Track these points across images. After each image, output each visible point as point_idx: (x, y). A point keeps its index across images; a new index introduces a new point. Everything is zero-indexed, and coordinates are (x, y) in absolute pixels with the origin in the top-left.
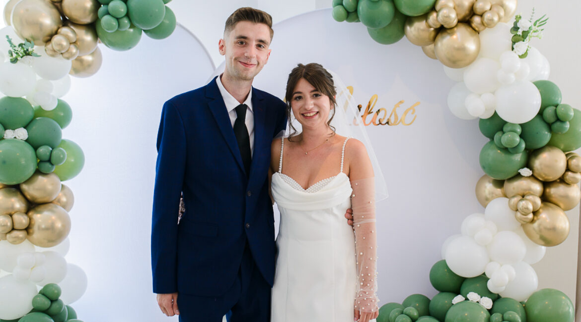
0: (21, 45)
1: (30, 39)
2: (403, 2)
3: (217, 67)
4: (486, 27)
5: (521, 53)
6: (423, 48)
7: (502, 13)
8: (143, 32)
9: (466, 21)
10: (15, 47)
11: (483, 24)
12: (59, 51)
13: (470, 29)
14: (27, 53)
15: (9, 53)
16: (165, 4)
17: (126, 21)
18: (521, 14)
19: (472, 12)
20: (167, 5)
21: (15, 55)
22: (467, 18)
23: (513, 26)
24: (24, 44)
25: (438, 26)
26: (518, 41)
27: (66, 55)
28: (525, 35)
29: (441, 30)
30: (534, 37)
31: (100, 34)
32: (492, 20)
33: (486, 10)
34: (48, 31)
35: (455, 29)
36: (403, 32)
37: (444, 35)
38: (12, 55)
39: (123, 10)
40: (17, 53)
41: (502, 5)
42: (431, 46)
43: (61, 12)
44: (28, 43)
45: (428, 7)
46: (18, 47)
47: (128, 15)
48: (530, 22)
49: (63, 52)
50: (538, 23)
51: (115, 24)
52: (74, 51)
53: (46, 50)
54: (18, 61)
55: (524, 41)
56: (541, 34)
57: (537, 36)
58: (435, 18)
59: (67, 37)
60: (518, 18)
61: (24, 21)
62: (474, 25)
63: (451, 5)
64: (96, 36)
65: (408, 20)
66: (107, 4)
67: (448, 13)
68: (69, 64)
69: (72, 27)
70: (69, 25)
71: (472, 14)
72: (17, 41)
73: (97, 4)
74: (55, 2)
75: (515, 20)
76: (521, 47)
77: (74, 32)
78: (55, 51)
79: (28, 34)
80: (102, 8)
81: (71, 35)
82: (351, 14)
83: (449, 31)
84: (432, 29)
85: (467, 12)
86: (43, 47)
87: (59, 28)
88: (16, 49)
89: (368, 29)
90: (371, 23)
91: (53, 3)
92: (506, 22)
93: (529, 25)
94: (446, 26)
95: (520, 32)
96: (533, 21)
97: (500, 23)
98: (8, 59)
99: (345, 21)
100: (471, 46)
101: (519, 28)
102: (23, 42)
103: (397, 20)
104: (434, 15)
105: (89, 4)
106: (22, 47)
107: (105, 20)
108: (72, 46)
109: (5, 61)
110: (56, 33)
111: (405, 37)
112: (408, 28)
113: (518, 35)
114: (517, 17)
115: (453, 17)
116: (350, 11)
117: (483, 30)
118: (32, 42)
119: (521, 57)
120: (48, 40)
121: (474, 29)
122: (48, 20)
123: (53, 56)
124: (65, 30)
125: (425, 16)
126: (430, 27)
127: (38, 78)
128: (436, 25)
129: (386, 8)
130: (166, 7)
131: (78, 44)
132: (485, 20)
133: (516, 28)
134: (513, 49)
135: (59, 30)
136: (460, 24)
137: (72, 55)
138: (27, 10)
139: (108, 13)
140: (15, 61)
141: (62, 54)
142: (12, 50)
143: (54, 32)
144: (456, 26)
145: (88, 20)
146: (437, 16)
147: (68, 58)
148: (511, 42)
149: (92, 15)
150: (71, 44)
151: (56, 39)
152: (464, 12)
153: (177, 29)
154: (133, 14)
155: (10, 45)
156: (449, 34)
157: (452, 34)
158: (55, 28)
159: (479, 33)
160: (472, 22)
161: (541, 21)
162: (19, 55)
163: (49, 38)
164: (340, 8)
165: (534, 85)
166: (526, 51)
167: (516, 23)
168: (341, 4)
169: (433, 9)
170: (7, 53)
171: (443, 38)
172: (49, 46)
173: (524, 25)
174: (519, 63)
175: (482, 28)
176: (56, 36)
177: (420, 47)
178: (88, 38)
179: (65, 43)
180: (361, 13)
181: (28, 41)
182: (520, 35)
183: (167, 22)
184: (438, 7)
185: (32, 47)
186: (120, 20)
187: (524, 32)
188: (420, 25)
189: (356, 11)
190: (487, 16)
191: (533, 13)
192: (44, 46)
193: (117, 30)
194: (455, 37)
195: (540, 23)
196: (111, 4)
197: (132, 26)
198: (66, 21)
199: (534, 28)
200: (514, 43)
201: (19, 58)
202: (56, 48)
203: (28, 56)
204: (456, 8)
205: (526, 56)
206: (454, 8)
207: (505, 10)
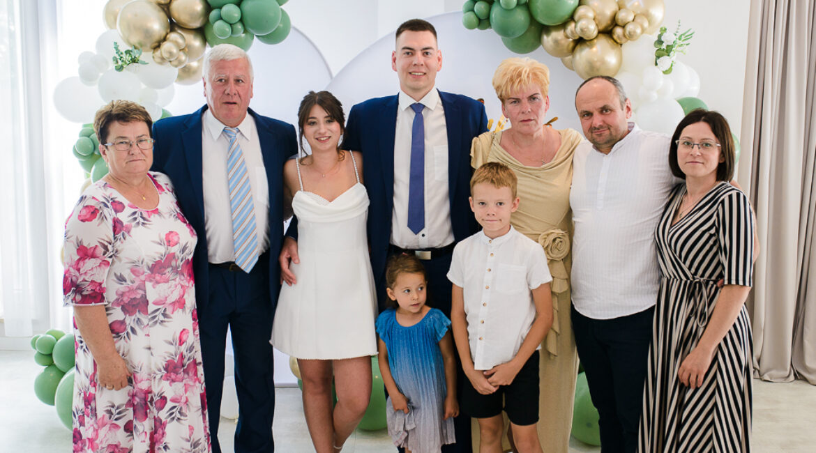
0: (128, 52)
1: (137, 45)
2: (539, 11)
3: (334, 75)
4: (628, 40)
5: (666, 67)
6: (562, 60)
7: (646, 25)
8: (255, 37)
9: (607, 32)
10: (122, 53)
11: (624, 36)
12: (169, 58)
13: (611, 41)
14: (134, 61)
15: (114, 60)
16: (280, 5)
17: (239, 26)
18: (666, 27)
19: (614, 22)
20: (282, 7)
21: (120, 63)
22: (610, 28)
23: (657, 39)
24: (132, 51)
25: (577, 38)
26: (662, 56)
27: (175, 63)
28: (669, 50)
29: (580, 41)
30: (679, 52)
31: (209, 38)
32: (635, 32)
33: (628, 21)
34: (157, 37)
35: (595, 41)
36: (539, 41)
37: (582, 47)
38: (117, 62)
39: (236, 15)
40: (123, 61)
41: (646, 15)
42: (570, 57)
43: (169, 15)
44: (135, 51)
45: (567, 17)
46: (124, 54)
47: (241, 20)
48: (676, 35)
49: (172, 60)
50: (683, 37)
51: (227, 30)
52: (183, 58)
53: (153, 57)
54: (124, 69)
55: (668, 55)
56: (686, 48)
57: (682, 51)
58: (573, 29)
59: (177, 43)
60: (664, 30)
61: (132, 27)
62: (615, 37)
63: (591, 15)
64: (205, 40)
65: (545, 29)
66: (220, 8)
67: (587, 24)
68: (176, 71)
69: (179, 31)
70: (176, 29)
71: (614, 24)
72: (124, 47)
73: (208, 8)
74: (162, 4)
75: (660, 33)
76: (665, 62)
77: (183, 37)
78: (163, 59)
79: (135, 39)
80: (214, 13)
81: (180, 41)
82: (483, 22)
83: (588, 43)
84: (571, 40)
85: (609, 22)
86: (150, 53)
87: (167, 34)
88: (124, 55)
89: (502, 39)
90: (504, 31)
91: (160, 4)
92: (650, 34)
93: (674, 38)
94: (585, 38)
95: (664, 46)
96: (678, 35)
97: (644, 34)
98: (112, 66)
99: (476, 29)
100: (611, 59)
101: (663, 42)
102: (130, 49)
103: (533, 27)
104: (573, 25)
105: (199, 7)
106: (130, 54)
107: (218, 25)
108: (181, 53)
109: (110, 68)
110: (165, 39)
111: (541, 46)
112: (545, 37)
113: (663, 50)
114: (661, 30)
115: (593, 29)
116: (481, 18)
117: (626, 42)
118: (140, 49)
119: (665, 72)
120: (158, 46)
121: (615, 41)
122: (157, 25)
123: (160, 63)
124: (173, 36)
125: (563, 25)
126: (568, 37)
127: (143, 86)
128: (574, 37)
129: (521, 17)
130: (282, 10)
131: (187, 50)
132: (627, 33)
133: (660, 42)
134: (656, 64)
135: (168, 36)
136: (600, 35)
137: (180, 62)
138: (136, 15)
139: (220, 18)
140: (120, 69)
141: (170, 62)
142: (118, 57)
143: (162, 38)
144: (596, 37)
145: (197, 24)
146: (575, 27)
147: (176, 66)
148: (655, 57)
149: (201, 19)
150: (180, 50)
151: (166, 46)
152: (605, 23)
153: (292, 33)
154: (248, 20)
155: (115, 51)
156: (588, 46)
157: (591, 47)
158: (164, 33)
159: (621, 45)
160: (614, 34)
161: (687, 34)
162: (126, 63)
163: (157, 44)
164: (470, 14)
165: (679, 105)
166: (669, 67)
167: (660, 36)
168: (473, 11)
169: (571, 18)
170: (112, 60)
171: (582, 50)
172: (158, 53)
173: (668, 38)
174: (661, 80)
175: (624, 40)
176: (165, 43)
177: (559, 59)
178: (196, 43)
179: (175, 50)
180: (494, 20)
181: (135, 48)
182: (664, 49)
183: (281, 25)
184: (576, 17)
185: (140, 54)
186: (234, 26)
187: (668, 46)
188: (558, 35)
189: (488, 18)
190: (629, 28)
191: (679, 26)
192: (152, 52)
193: (230, 36)
194: (594, 49)
195: (686, 37)
196: (225, 9)
197: (245, 31)
198: (173, 25)
199: (679, 42)
200: (658, 57)
201: (125, 66)
202: (166, 55)
203: (134, 64)
204: (597, 17)
205: (670, 72)
206: (594, 19)
207: (650, 22)
